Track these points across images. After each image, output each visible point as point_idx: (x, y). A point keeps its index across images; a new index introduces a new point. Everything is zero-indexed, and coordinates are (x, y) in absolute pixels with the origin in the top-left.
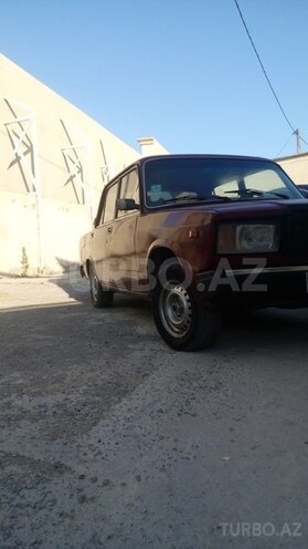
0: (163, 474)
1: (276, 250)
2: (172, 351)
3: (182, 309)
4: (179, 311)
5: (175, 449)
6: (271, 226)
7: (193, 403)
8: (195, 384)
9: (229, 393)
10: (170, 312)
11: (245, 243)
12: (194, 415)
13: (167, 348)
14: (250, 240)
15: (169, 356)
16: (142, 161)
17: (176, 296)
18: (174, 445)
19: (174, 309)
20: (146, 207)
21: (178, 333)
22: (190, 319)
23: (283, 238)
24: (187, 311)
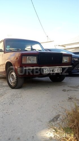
0: (2, 119)
1: (37, 63)
2: (11, 89)
3: (14, 78)
4: (13, 78)
5: (6, 113)
6: (35, 57)
7: (14, 101)
8: (15, 96)
9: (23, 98)
10: (11, 79)
11: (29, 61)
12: (13, 104)
13: (10, 88)
14: (30, 60)
15: (10, 90)
16: (5, 39)
17: (12, 75)
18: (6, 111)
19: (12, 78)
20: (5, 51)
21: (13, 84)
22: (16, 81)
23: (38, 60)
24: (15, 79)
